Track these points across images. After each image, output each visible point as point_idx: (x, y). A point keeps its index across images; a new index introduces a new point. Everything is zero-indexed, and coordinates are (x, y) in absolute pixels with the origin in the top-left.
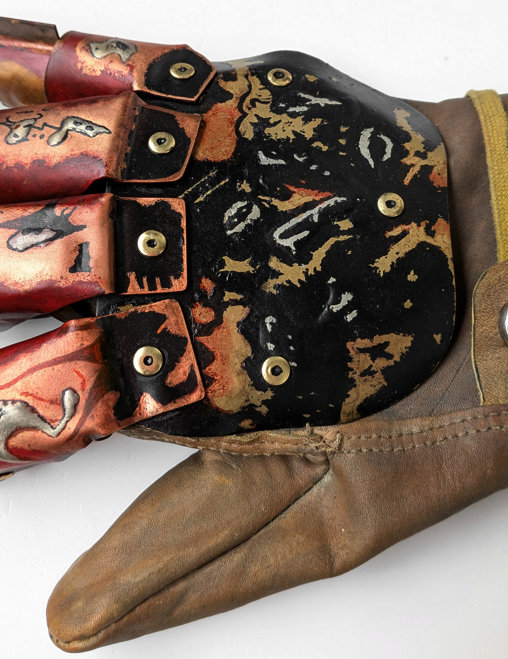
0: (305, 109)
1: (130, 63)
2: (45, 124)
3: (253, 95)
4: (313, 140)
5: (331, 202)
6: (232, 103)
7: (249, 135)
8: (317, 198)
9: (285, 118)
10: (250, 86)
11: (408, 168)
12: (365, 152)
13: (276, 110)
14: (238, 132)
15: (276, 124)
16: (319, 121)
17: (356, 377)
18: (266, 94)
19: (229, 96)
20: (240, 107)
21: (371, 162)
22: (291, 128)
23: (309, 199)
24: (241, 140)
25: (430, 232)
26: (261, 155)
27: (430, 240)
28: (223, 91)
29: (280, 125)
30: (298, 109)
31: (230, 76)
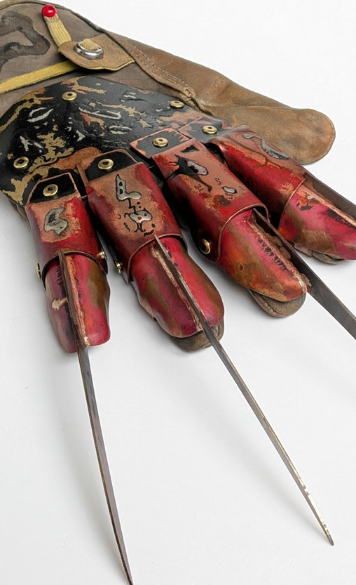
0: (35, 144)
1: (63, 206)
2: (130, 207)
3: (44, 163)
4: (54, 132)
5: (85, 111)
6: (55, 166)
7: (71, 149)
8: (87, 115)
10: (37, 168)
11: (43, 101)
12: (45, 115)
15: (54, 147)
16: (38, 137)
18: (38, 159)
19: (51, 170)
20: (56, 162)
21: (50, 111)
22: (53, 141)
23: (90, 117)
24: (76, 150)
25: (72, 84)
26: (80, 139)
27: (76, 83)
29: (55, 145)
30: (39, 145)
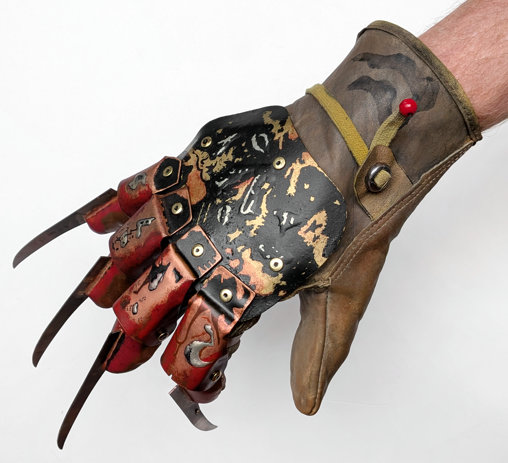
0: (223, 148)
1: (147, 183)
3: (200, 159)
6: (194, 169)
8: (249, 184)
9: (218, 159)
10: (197, 156)
11: (278, 141)
13: (213, 158)
14: (203, 181)
15: (216, 164)
16: (232, 149)
17: (312, 243)
18: (206, 154)
19: (191, 167)
21: (262, 151)
22: (223, 161)
23: (245, 186)
25: (302, 162)
27: (304, 165)
28: (188, 167)
29: (218, 164)
30: (221, 151)
31: (187, 158)
